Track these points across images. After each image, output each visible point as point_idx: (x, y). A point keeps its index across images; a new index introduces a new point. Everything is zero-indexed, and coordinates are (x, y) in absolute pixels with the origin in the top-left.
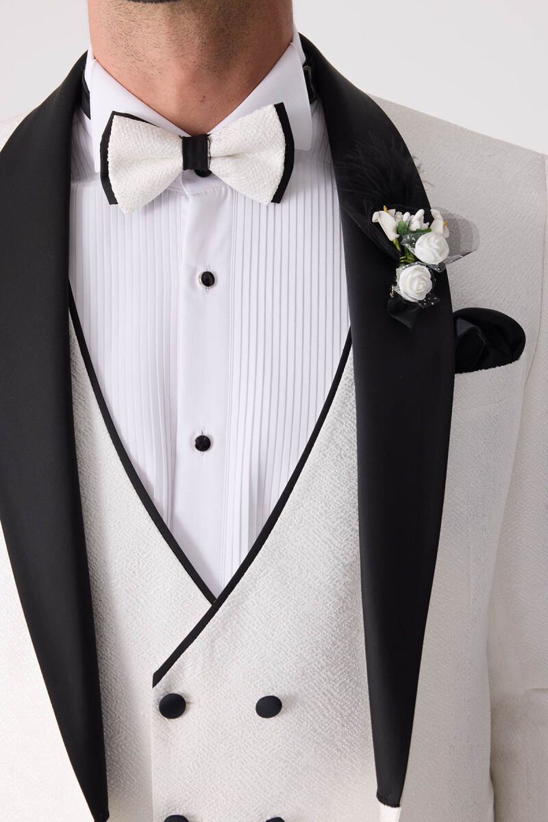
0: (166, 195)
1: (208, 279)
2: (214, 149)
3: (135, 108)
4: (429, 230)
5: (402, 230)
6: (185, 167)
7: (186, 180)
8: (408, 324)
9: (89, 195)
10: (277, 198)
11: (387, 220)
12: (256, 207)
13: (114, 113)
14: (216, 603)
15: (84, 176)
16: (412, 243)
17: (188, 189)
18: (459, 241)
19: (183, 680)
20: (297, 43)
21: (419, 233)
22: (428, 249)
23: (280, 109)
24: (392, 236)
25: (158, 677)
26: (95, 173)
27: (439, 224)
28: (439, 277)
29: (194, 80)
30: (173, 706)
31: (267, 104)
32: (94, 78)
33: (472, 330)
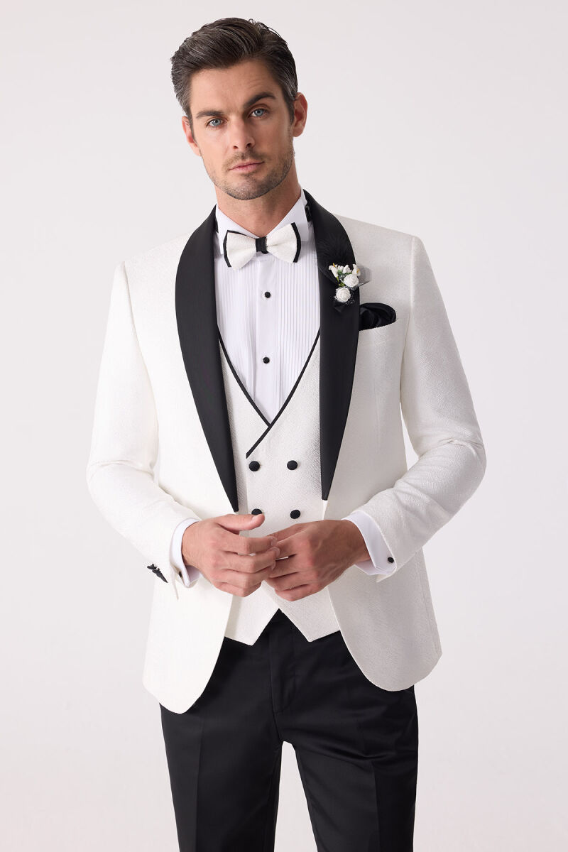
0: (251, 262)
1: (268, 295)
2: (268, 243)
3: (237, 228)
4: (351, 273)
5: (340, 273)
6: (257, 251)
7: (257, 255)
8: (339, 311)
9: (220, 264)
10: (296, 260)
11: (334, 269)
12: (287, 264)
13: (228, 231)
14: (270, 426)
15: (219, 255)
16: (343, 279)
17: (259, 259)
18: (363, 279)
19: (257, 456)
20: (303, 193)
21: (346, 274)
22: (350, 281)
23: (294, 225)
24: (336, 276)
25: (248, 454)
26: (221, 255)
27: (355, 271)
28: (355, 292)
29: (260, 218)
30: (255, 466)
31: (287, 224)
32: (219, 216)
33: (366, 311)
